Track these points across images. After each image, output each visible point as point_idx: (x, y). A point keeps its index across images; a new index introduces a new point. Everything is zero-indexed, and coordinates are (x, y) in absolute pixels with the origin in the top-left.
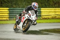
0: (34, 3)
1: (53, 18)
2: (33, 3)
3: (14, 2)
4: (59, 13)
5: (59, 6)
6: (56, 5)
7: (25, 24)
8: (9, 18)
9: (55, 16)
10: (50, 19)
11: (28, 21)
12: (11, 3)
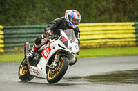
0: (71, 10)
1: (101, 46)
2: (69, 12)
3: (11, 12)
4: (112, 34)
5: (110, 19)
6: (103, 17)
7: (54, 64)
8: (3, 48)
9: (104, 41)
10: (94, 48)
11: (61, 57)
12: (5, 14)
